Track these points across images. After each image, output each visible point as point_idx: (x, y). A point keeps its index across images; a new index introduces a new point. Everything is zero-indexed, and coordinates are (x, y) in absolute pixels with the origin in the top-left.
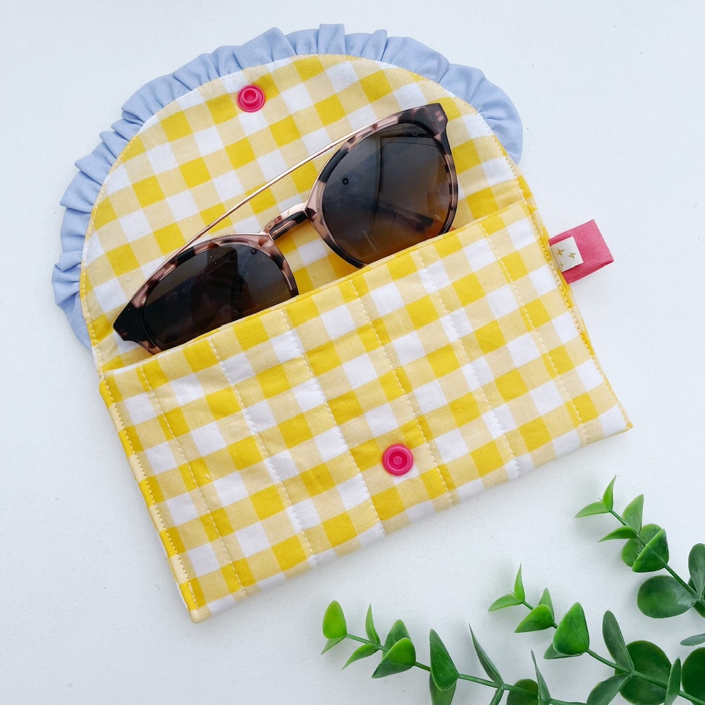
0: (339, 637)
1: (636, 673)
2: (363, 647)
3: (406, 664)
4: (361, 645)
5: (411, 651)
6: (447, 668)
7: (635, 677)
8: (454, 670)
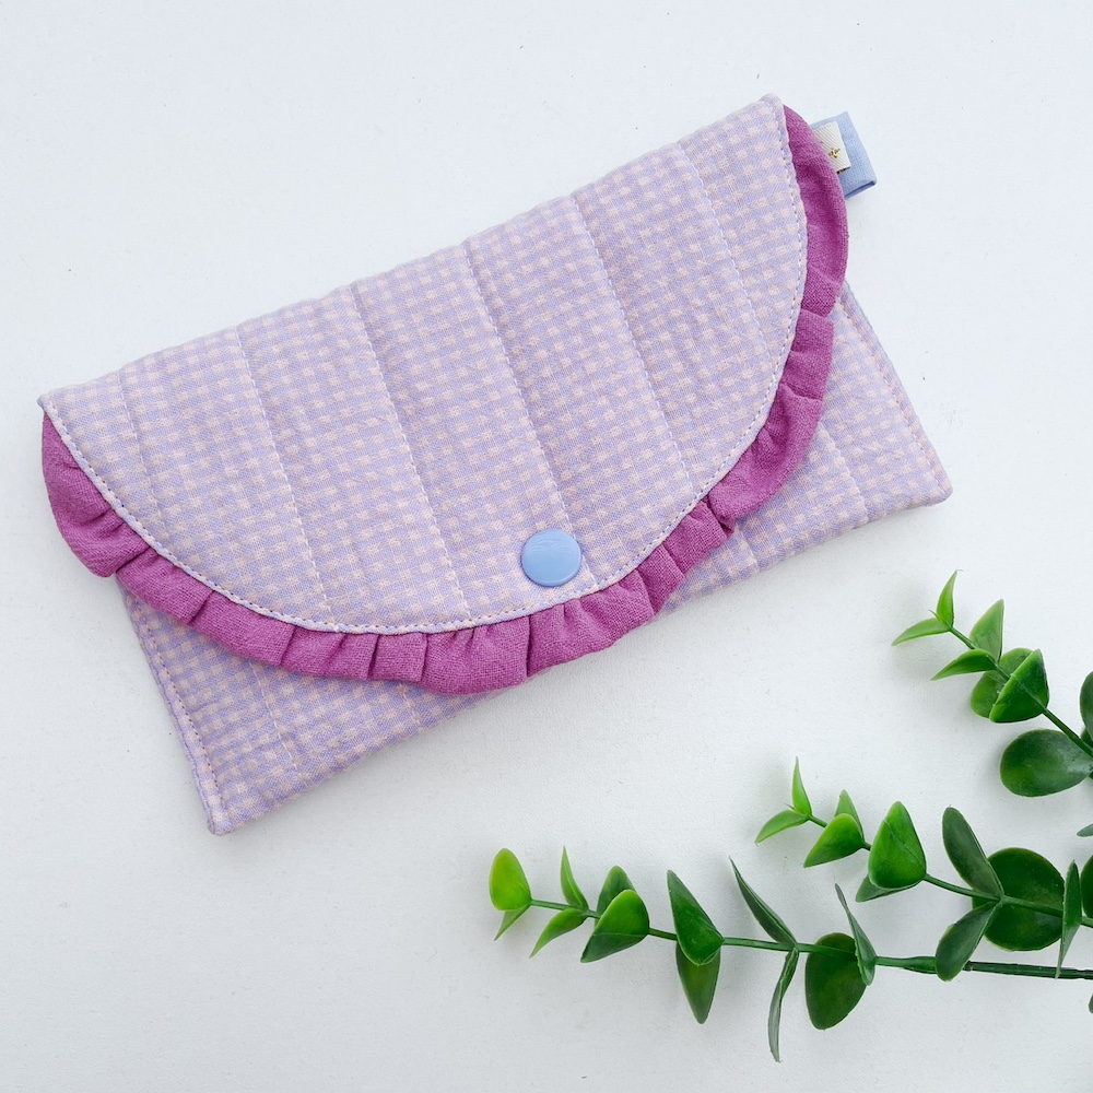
0: (519, 906)
1: (1007, 899)
2: (559, 916)
3: (633, 933)
4: (555, 913)
5: (640, 910)
6: (702, 929)
7: (1007, 906)
8: (714, 932)
